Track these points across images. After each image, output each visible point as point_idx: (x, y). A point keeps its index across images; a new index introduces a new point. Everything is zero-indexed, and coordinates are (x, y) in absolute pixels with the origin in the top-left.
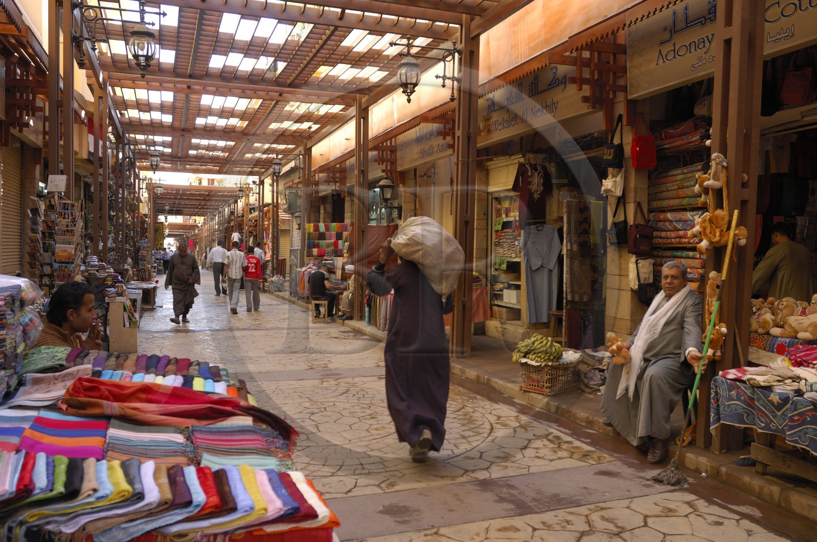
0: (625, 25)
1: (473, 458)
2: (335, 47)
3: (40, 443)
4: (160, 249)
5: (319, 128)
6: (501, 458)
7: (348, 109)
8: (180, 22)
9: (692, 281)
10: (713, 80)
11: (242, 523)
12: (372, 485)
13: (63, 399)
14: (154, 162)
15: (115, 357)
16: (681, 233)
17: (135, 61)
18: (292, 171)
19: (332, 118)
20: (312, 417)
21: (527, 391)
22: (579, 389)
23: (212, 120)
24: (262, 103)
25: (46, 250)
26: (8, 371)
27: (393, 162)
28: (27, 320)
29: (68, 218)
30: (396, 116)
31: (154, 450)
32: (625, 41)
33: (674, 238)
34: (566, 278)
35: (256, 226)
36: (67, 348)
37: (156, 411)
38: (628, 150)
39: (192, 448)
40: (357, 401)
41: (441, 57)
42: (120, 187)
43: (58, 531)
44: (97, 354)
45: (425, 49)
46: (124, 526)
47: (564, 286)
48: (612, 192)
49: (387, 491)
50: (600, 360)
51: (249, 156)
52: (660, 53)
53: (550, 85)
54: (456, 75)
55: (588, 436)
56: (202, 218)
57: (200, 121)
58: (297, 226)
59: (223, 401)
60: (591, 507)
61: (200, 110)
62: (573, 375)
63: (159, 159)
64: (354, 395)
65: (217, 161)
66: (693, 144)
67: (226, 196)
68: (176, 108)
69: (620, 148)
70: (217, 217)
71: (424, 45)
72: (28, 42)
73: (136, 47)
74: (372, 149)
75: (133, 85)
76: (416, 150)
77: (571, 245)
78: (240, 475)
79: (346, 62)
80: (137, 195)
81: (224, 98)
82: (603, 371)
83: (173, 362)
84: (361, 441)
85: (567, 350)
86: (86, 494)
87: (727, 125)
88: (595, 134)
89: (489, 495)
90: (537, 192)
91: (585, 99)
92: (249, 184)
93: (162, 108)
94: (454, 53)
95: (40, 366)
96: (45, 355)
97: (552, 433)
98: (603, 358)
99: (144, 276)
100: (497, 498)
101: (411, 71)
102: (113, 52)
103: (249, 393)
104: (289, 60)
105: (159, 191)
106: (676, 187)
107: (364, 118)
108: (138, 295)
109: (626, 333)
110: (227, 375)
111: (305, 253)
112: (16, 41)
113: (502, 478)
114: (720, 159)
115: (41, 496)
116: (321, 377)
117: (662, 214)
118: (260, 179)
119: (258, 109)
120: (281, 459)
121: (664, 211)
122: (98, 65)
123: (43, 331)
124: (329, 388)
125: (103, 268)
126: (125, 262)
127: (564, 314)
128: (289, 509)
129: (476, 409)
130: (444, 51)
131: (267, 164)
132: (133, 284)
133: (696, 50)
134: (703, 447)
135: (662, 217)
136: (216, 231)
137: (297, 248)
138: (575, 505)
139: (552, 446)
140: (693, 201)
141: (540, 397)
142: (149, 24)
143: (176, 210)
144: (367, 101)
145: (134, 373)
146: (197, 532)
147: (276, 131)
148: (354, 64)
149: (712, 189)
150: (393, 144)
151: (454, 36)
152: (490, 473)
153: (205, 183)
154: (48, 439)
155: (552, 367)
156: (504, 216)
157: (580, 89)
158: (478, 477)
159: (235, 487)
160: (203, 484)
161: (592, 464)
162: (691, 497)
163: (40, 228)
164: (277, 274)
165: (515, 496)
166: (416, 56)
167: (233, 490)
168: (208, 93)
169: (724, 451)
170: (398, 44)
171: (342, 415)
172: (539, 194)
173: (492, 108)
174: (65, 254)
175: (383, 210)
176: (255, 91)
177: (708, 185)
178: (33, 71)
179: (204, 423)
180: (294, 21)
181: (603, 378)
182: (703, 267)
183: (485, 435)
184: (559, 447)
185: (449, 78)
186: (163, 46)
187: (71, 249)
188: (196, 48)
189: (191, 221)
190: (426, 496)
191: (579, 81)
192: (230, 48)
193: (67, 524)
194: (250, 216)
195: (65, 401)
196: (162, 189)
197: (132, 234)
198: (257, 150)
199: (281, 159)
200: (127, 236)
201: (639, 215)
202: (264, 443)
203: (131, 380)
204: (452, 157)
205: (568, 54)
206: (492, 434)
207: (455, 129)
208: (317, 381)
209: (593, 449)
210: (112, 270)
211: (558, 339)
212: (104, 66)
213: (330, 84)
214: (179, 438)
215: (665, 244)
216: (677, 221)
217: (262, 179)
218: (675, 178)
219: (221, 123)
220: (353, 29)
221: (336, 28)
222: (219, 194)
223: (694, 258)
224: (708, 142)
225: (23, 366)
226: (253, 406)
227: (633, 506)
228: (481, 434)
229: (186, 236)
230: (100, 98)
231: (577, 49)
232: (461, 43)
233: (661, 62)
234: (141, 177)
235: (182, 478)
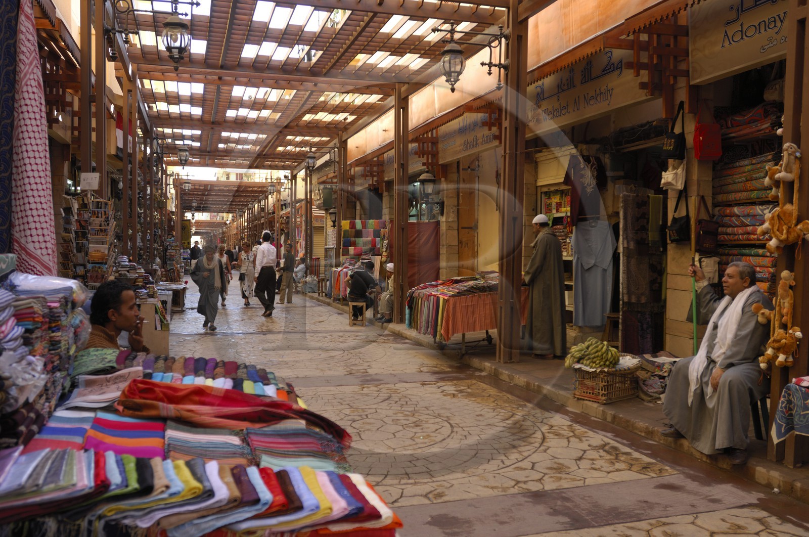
0: (687, 5)
1: (525, 469)
2: (374, 34)
3: (104, 443)
4: (187, 248)
5: (355, 119)
6: (555, 469)
7: (386, 99)
8: (212, 11)
9: (762, 280)
10: (785, 61)
11: (308, 522)
12: (419, 495)
13: (119, 400)
14: (183, 156)
15: (163, 359)
16: (750, 229)
17: (168, 54)
18: (326, 164)
19: (369, 108)
20: (353, 425)
21: (581, 399)
22: (638, 397)
23: (243, 112)
24: (296, 94)
25: (79, 250)
26: (63, 373)
27: (435, 155)
28: (77, 322)
29: (102, 217)
30: (437, 106)
31: (213, 451)
32: (687, 22)
33: (742, 234)
34: (623, 278)
35: (288, 223)
36: (115, 350)
37: (210, 414)
38: (690, 139)
39: (249, 450)
40: (400, 408)
41: (486, 43)
42: (149, 183)
43: (135, 526)
44: (144, 356)
45: (468, 35)
46: (196, 522)
47: (621, 286)
48: (673, 185)
49: (435, 502)
50: (660, 366)
51: (280, 149)
52: (726, 34)
53: (603, 71)
54: (503, 62)
55: (649, 447)
56: (230, 215)
57: (231, 114)
58: (332, 224)
59: (274, 404)
60: (653, 521)
61: (231, 102)
62: (631, 382)
63: (188, 154)
64: (397, 402)
65: (248, 155)
66: (763, 132)
67: (256, 192)
68: (206, 100)
69: (681, 137)
70: (246, 214)
71: (467, 30)
72: (60, 36)
73: (169, 38)
74: (412, 141)
75: (162, 77)
76: (459, 141)
77: (628, 243)
78: (301, 475)
79: (385, 49)
80: (164, 191)
81: (256, 89)
82: (663, 378)
83: (220, 364)
84: (405, 450)
85: (624, 356)
86: (160, 490)
87: (801, 112)
88: (654, 123)
89: (541, 508)
90: (590, 185)
91: (643, 86)
92: (280, 179)
93: (192, 100)
94: (501, 38)
95: (91, 368)
96: (95, 357)
97: (609, 444)
98: (663, 364)
99: (172, 277)
100: (551, 511)
101: (455, 58)
102: (143, 43)
103: (298, 396)
104: (325, 48)
105: (187, 187)
106: (744, 179)
107: (403, 109)
108: (168, 296)
109: (689, 337)
110: (275, 378)
111: (341, 252)
112: (47, 35)
113: (556, 489)
114: (793, 150)
115: (118, 492)
116: (361, 383)
117: (728, 208)
118: (292, 173)
119: (292, 99)
120: (338, 462)
121: (730, 205)
122: (127, 57)
123: (91, 333)
124: (370, 394)
125: (134, 268)
126: (153, 262)
127: (621, 317)
128: (353, 509)
129: (526, 417)
130: (491, 36)
131: (299, 158)
132: (162, 285)
133: (765, 30)
134: (775, 461)
135: (728, 211)
136: (245, 229)
137: (332, 247)
138: (635, 519)
139: (608, 457)
140: (762, 194)
141: (595, 405)
142: (182, 14)
143: (203, 207)
144: (407, 90)
145: (184, 376)
146: (265, 530)
147: (310, 122)
148: (394, 52)
149: (784, 182)
150: (434, 136)
151: (501, 20)
152: (543, 484)
153: (233, 178)
154: (109, 439)
155: (608, 373)
156: (554, 211)
157: (638, 75)
158: (530, 488)
159: (299, 487)
160: (267, 483)
161: (653, 477)
162: (763, 514)
163: (74, 227)
164: (310, 274)
165: (570, 509)
166: (459, 42)
167: (297, 490)
168: (240, 84)
169: (798, 465)
170: (441, 30)
171: (384, 422)
172: (592, 188)
173: (541, 96)
174: (98, 254)
175: (424, 205)
176: (289, 81)
177: (779, 178)
178: (63, 65)
179: (257, 426)
180: (331, 8)
181: (664, 385)
182: (774, 266)
183: (537, 445)
184: (616, 459)
185: (495, 65)
186: (195, 36)
187: (104, 248)
188: (229, 38)
189: (218, 218)
190: (476, 507)
191: (636, 66)
192: (264, 37)
193: (143, 518)
194: (282, 213)
195: (120, 402)
196: (190, 185)
197: (160, 233)
198: (290, 143)
199: (314, 152)
200: (155, 235)
201: (703, 209)
202: (319, 447)
203: (182, 383)
204: (497, 149)
205: (623, 37)
206: (545, 444)
207: (502, 120)
208: (357, 387)
209: (654, 461)
210: (143, 271)
211: (615, 344)
212: (133, 58)
213: (367, 73)
214: (235, 440)
215: (731, 240)
216: (745, 216)
217: (294, 173)
218: (742, 169)
219: (253, 114)
220: (393, 14)
221: (375, 14)
222: (249, 189)
223: (764, 256)
224: (779, 131)
225: (74, 368)
226: (305, 410)
227: (698, 522)
228: (532, 443)
229: (214, 234)
230: (129, 91)
231: (634, 32)
232: (508, 27)
233: (727, 44)
234: (168, 173)
235: (246, 478)
